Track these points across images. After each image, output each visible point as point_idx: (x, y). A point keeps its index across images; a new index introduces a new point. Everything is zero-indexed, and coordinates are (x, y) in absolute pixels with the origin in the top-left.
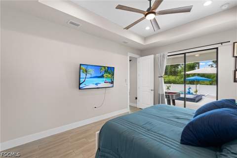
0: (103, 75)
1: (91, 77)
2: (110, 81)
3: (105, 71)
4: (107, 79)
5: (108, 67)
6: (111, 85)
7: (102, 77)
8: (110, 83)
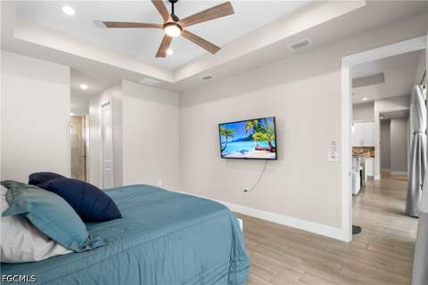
0: (251, 135)
1: (233, 141)
2: (268, 146)
3: (255, 128)
4: (259, 143)
5: (259, 120)
6: (273, 155)
7: (250, 139)
8: (267, 150)
